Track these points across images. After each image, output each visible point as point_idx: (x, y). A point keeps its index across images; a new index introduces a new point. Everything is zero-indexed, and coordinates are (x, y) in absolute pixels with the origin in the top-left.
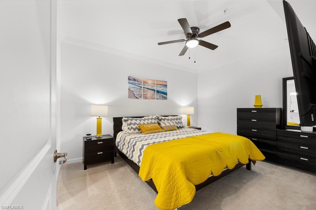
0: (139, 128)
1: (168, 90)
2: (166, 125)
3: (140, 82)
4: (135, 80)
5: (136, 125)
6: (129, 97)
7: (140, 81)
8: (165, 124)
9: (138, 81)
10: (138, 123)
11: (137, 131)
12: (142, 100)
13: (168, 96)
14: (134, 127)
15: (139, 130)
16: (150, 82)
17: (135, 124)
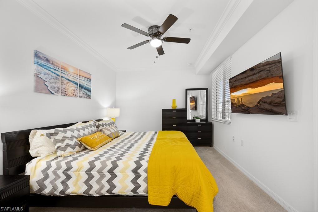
0: (80, 143)
1: (93, 86)
2: (111, 132)
3: (56, 66)
4: (47, 60)
5: (75, 140)
6: (37, 90)
7: (56, 64)
8: (109, 130)
9: (53, 64)
10: (76, 136)
11: (77, 148)
12: (59, 98)
13: (93, 94)
14: (72, 143)
15: (80, 146)
16: (71, 70)
17: (72, 138)
